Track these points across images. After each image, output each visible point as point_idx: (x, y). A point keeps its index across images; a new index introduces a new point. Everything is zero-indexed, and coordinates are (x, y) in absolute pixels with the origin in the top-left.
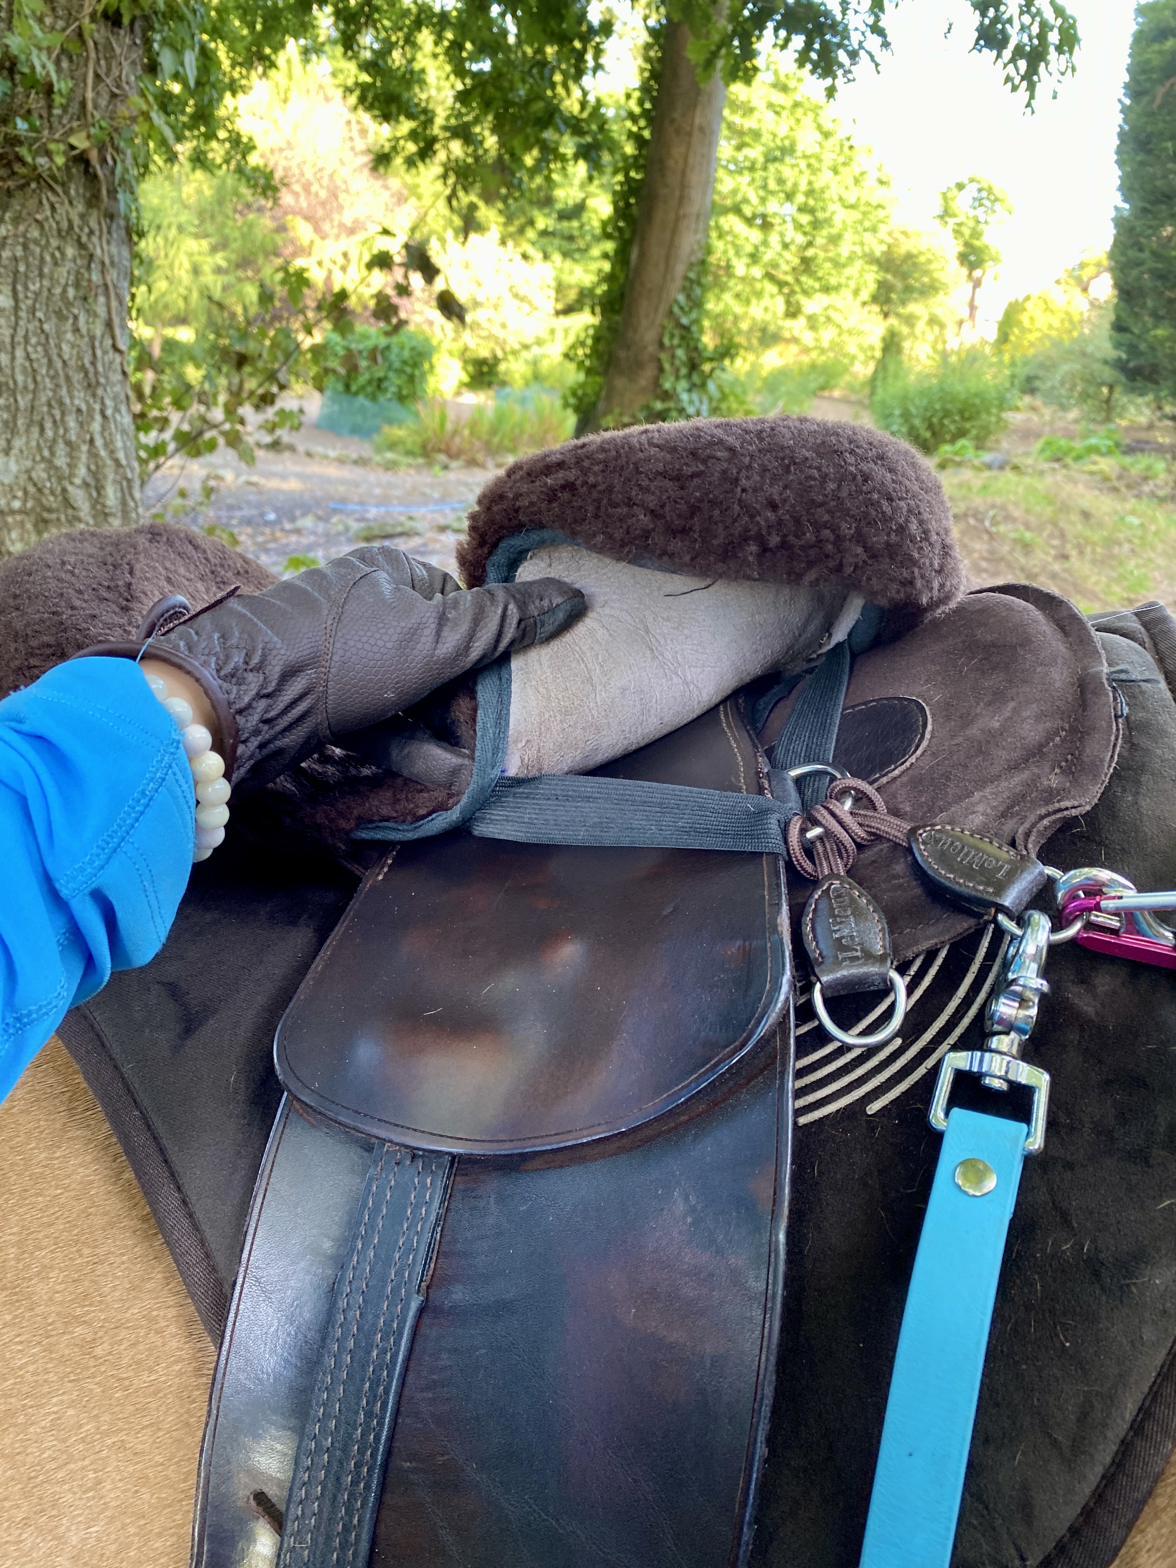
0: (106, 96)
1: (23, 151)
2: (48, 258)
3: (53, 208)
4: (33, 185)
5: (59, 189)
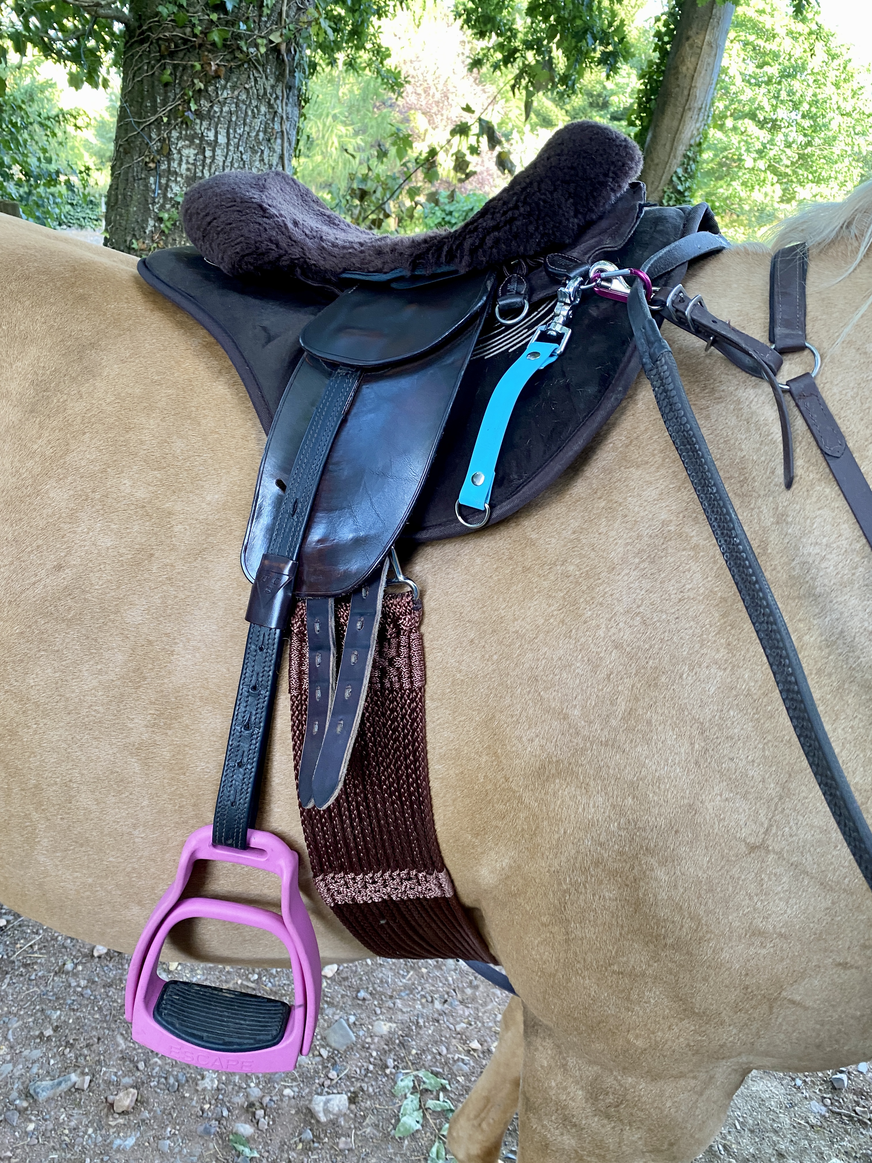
0: (295, 9)
1: (242, 43)
2: (250, 113)
3: (256, 81)
4: (246, 66)
5: (261, 69)
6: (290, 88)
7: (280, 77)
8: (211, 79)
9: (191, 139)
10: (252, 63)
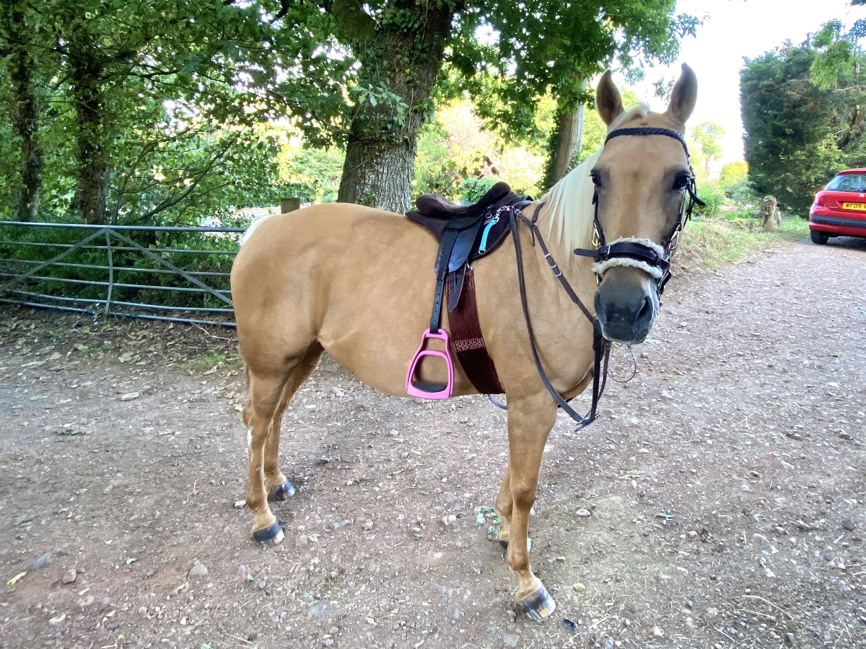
0: (413, 127)
2: (396, 162)
3: (399, 151)
4: (395, 146)
5: (400, 147)
6: (411, 152)
7: (407, 149)
8: (381, 151)
9: (373, 172)
10: (397, 146)
